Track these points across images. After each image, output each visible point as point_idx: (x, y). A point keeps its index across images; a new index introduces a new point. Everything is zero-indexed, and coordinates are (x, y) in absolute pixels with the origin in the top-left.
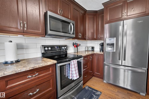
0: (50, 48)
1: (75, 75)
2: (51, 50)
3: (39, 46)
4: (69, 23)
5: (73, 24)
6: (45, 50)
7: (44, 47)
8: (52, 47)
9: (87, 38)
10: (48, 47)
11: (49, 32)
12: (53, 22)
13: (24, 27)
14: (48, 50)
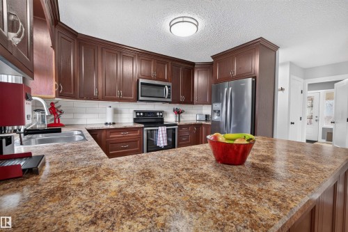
0: (142, 114)
1: (162, 142)
2: (144, 116)
3: (132, 111)
4: (164, 86)
5: (169, 87)
6: (137, 116)
7: (136, 112)
8: (145, 113)
9: (195, 101)
10: (140, 113)
11: (140, 98)
12: (145, 88)
13: (120, 95)
14: (140, 116)
